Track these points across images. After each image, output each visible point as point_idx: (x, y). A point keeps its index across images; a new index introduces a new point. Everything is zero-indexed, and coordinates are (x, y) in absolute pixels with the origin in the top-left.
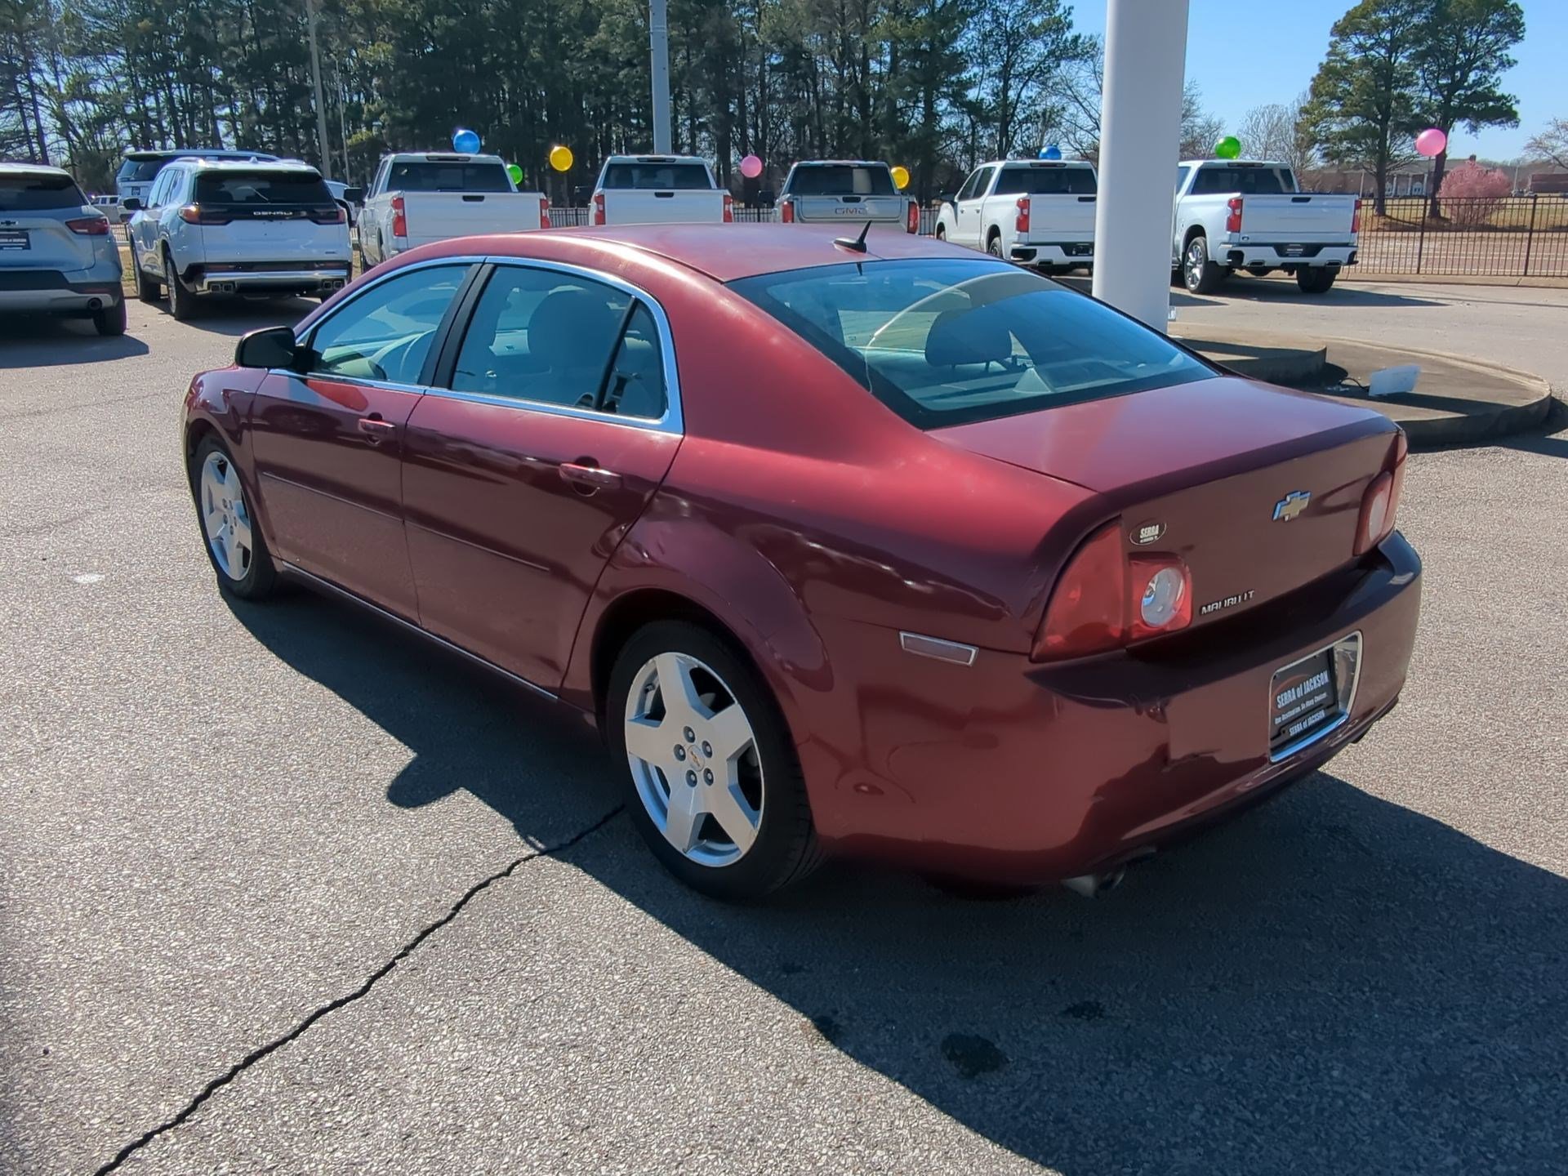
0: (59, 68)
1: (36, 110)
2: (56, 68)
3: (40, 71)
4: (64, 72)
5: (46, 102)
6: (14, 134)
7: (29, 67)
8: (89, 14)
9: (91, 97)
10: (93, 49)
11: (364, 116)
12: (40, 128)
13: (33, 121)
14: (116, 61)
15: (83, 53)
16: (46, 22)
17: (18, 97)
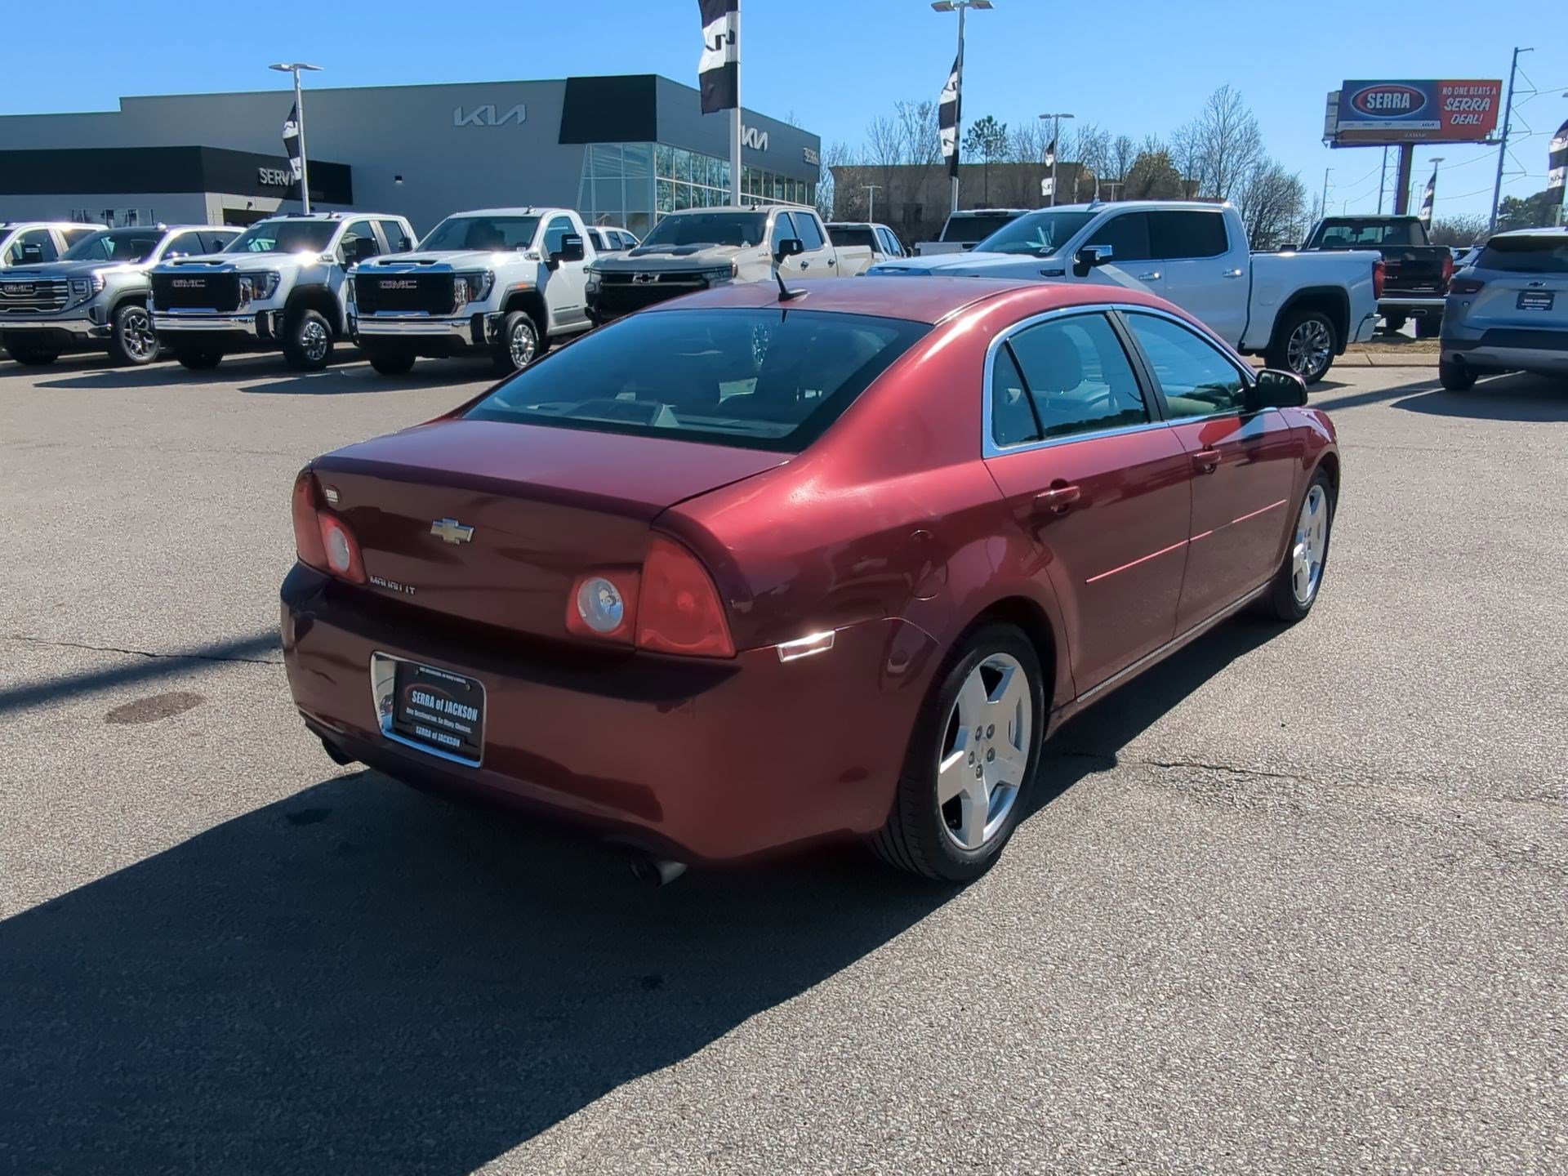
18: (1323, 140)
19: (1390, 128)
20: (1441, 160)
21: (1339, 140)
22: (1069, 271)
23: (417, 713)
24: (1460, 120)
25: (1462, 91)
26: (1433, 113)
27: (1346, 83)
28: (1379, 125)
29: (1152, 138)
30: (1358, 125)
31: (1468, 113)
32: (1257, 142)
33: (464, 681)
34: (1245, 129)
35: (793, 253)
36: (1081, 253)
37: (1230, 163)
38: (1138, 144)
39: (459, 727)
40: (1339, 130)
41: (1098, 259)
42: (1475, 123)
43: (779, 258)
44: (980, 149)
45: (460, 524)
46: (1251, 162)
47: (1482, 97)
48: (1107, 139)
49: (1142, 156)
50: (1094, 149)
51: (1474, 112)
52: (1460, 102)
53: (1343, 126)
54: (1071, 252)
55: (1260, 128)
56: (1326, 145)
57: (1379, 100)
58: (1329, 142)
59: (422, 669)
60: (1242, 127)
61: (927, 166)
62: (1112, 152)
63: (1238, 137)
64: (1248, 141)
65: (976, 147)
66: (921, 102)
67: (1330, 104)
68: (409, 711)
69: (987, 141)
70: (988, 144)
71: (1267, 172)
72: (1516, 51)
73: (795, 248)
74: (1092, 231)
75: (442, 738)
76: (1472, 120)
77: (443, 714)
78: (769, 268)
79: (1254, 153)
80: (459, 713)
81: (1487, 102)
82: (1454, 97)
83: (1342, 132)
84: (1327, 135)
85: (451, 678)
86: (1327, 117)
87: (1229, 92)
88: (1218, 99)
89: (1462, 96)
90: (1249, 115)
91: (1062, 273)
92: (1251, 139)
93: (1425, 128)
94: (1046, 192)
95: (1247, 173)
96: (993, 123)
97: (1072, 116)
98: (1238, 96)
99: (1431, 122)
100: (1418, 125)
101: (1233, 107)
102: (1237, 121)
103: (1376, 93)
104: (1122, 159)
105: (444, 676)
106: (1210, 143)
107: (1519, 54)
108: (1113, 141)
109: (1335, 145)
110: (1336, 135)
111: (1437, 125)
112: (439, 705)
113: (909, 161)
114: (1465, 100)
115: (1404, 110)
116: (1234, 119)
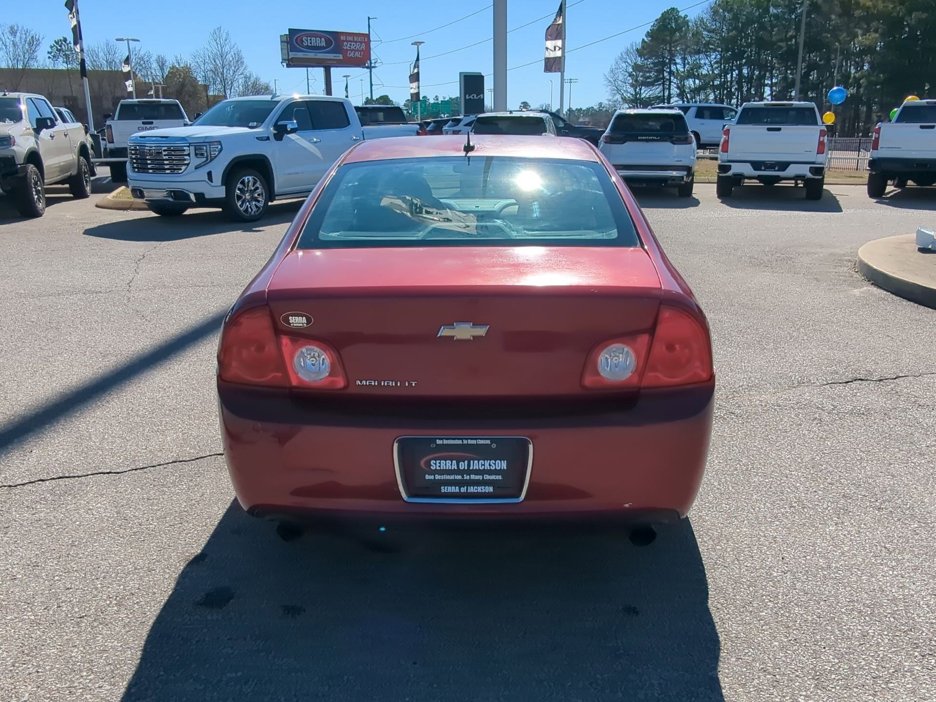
0: (686, 62)
1: (670, 85)
2: (685, 62)
3: (676, 64)
4: (688, 63)
5: (675, 80)
6: (658, 98)
7: (672, 61)
8: (705, 29)
9: (698, 77)
10: (704, 49)
11: (851, 80)
12: (670, 94)
13: (667, 91)
14: (714, 57)
15: (698, 52)
16: (684, 37)
17: (664, 78)
18: (282, 63)
19: (316, 57)
20: (349, 76)
21: (291, 63)
22: (272, 138)
23: (438, 477)
24: (352, 55)
25: (350, 38)
26: (338, 50)
27: (290, 30)
28: (311, 55)
29: (179, 58)
30: (300, 55)
31: (355, 51)
32: (242, 63)
33: (488, 442)
34: (235, 54)
35: (48, 127)
36: (276, 126)
37: (229, 75)
38: (170, 61)
39: (487, 477)
40: (290, 58)
41: (289, 130)
42: (359, 56)
43: (37, 131)
44: (61, 60)
45: (473, 325)
46: (241, 74)
47: (361, 43)
48: (150, 57)
49: (173, 67)
50: (142, 62)
51: (358, 50)
52: (350, 45)
53: (292, 55)
54: (271, 125)
55: (243, 54)
56: (283, 66)
57: (309, 41)
58: (285, 64)
59: (439, 442)
60: (232, 53)
61: (23, 69)
62: (155, 65)
63: (231, 59)
64: (237, 62)
65: (58, 58)
66: (10, 25)
67: (282, 42)
68: (427, 477)
69: (65, 55)
70: (67, 56)
71: (252, 80)
72: (369, 18)
73: (49, 124)
74: (279, 113)
75: (472, 489)
76: (358, 55)
77: (469, 472)
78: (33, 139)
79: (242, 69)
80: (487, 467)
81: (363, 46)
82: (348, 42)
83: (292, 59)
84: (283, 60)
85: (474, 442)
86: (281, 49)
87: (222, 31)
88: (216, 34)
89: (351, 42)
90: (236, 46)
91: (268, 138)
92: (239, 61)
93: (335, 58)
94: (130, 89)
95: (240, 81)
96: (68, 42)
97: (138, 41)
98: (228, 34)
99: (337, 55)
100: (331, 56)
101: (226, 40)
102: (229, 49)
103: (307, 37)
104: (162, 69)
105: (465, 442)
106: (215, 61)
107: (370, 20)
108: (154, 58)
109: (288, 66)
110: (288, 60)
111: (341, 57)
112: (463, 466)
113: (8, 66)
114: (353, 43)
115: (323, 48)
116: (227, 48)
